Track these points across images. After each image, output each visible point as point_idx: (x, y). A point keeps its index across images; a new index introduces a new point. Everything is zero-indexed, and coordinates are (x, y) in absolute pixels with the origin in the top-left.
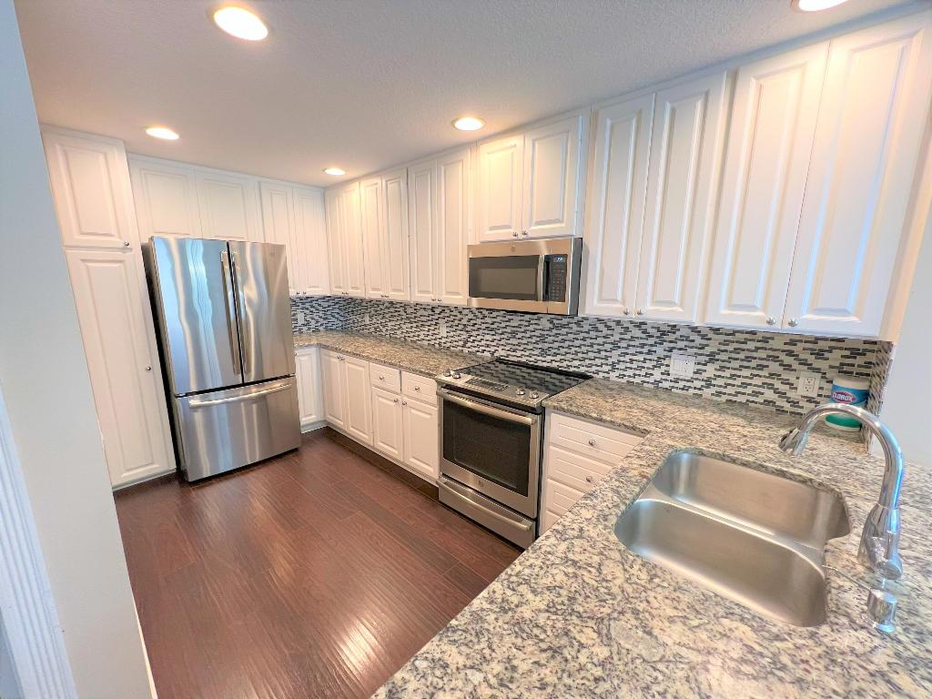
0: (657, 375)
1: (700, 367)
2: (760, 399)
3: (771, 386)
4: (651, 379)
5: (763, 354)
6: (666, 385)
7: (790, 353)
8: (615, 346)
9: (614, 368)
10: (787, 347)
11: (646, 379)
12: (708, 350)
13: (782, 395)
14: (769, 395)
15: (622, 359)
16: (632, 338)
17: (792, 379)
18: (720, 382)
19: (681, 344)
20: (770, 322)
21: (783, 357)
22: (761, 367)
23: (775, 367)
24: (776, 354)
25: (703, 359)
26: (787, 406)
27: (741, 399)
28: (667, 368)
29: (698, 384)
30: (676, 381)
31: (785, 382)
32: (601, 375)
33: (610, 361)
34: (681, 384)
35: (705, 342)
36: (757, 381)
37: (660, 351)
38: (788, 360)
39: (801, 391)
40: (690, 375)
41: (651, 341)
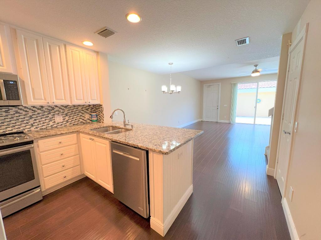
0: (51, 123)
1: (64, 118)
2: (80, 122)
3: (81, 118)
4: (50, 125)
5: (77, 112)
6: (55, 126)
7: (83, 110)
8: (31, 117)
9: (32, 125)
10: (82, 109)
11: (47, 126)
12: (65, 113)
13: (83, 120)
14: (81, 120)
15: (35, 122)
16: (38, 114)
17: (84, 116)
18: (70, 120)
19: (57, 113)
20: (86, 102)
21: (81, 111)
22: (78, 115)
23: (81, 114)
24: (80, 111)
25: (64, 115)
26: (85, 122)
27: (76, 123)
28: (54, 121)
29: (64, 123)
30: (58, 124)
31: (83, 117)
32: (26, 130)
33: (30, 124)
34: (60, 124)
35: (63, 111)
36: (78, 118)
37: (50, 116)
38: (83, 112)
39: (86, 118)
40: (62, 121)
41: (46, 113)
